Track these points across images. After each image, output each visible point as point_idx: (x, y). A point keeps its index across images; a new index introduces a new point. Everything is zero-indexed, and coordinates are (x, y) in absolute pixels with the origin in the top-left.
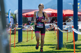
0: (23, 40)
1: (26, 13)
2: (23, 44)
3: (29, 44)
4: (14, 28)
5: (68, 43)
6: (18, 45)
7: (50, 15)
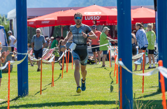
0: (29, 91)
1: (37, 17)
2: (30, 102)
3: (44, 102)
4: (7, 63)
5: (145, 96)
6: (17, 103)
7: (96, 21)
